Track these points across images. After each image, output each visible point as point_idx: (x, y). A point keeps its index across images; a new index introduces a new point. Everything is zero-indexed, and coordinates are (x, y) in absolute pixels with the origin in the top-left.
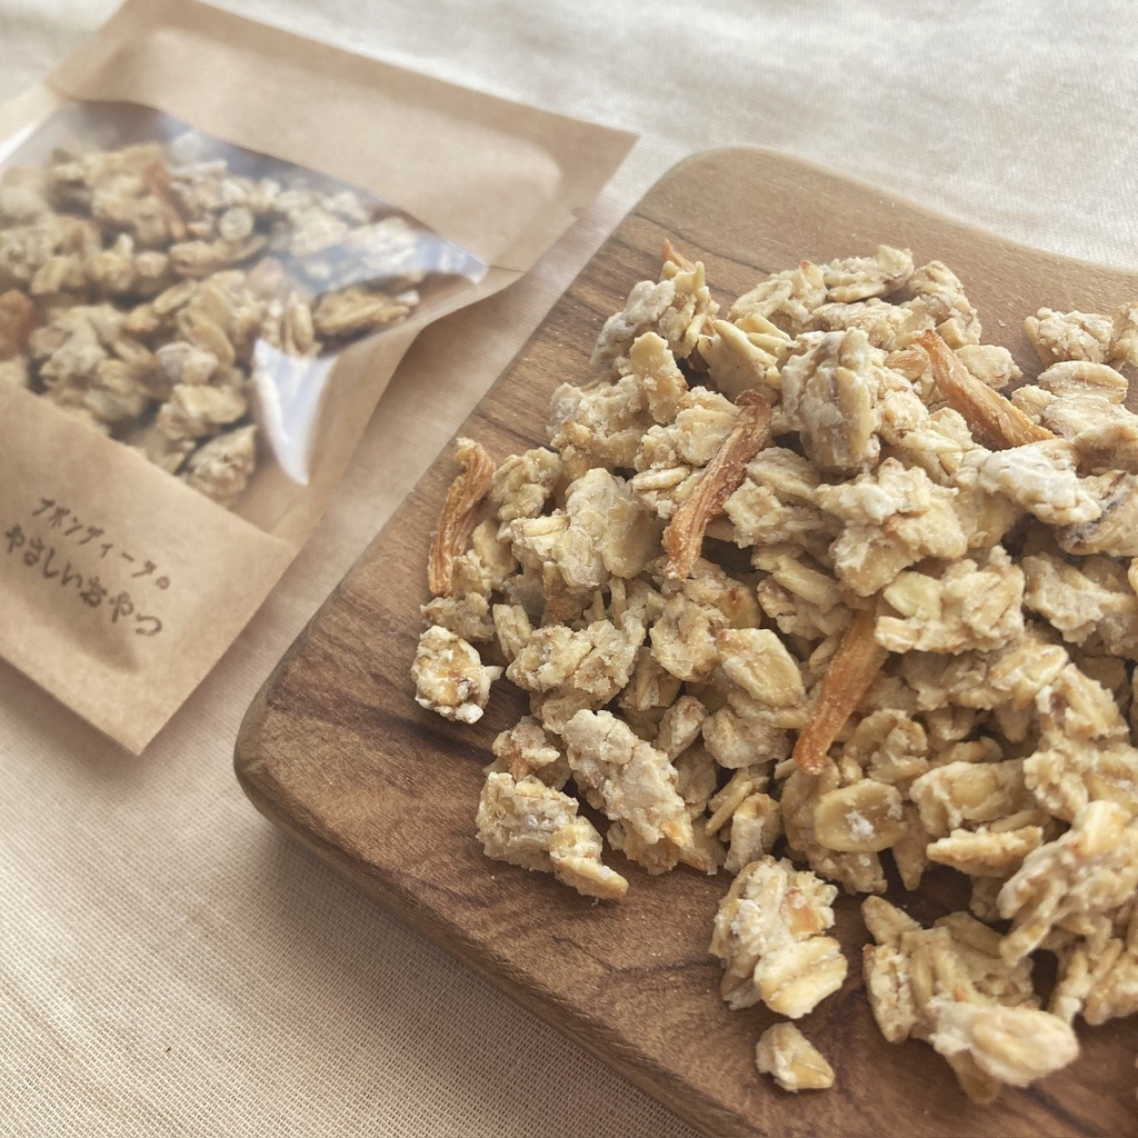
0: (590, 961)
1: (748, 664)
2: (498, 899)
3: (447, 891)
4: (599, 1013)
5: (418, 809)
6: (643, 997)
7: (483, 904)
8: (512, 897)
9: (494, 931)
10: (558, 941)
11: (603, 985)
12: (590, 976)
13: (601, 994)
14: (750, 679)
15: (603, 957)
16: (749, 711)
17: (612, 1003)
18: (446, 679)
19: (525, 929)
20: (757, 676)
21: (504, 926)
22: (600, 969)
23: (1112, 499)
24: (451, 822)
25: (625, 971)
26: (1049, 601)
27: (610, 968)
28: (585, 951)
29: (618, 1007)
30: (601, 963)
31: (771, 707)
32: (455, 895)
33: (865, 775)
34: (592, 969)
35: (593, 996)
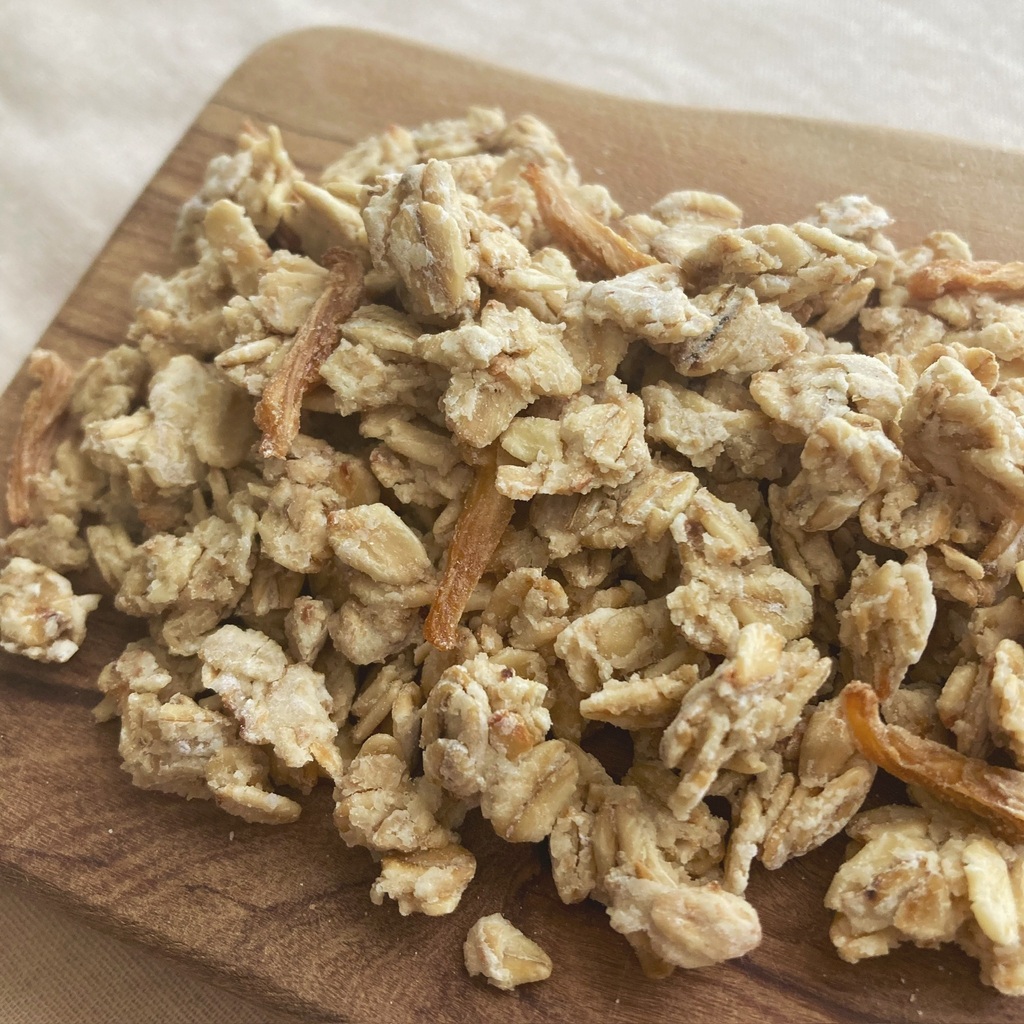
0: (230, 905)
1: (364, 545)
2: (120, 854)
3: (57, 857)
4: (245, 962)
5: (16, 769)
6: (295, 934)
7: (101, 864)
8: (135, 850)
9: (117, 891)
10: (191, 889)
11: (248, 929)
12: (232, 922)
13: (246, 940)
14: (368, 561)
15: (245, 898)
16: (374, 596)
17: (260, 948)
18: (33, 617)
19: (153, 883)
20: (375, 556)
21: (128, 884)
22: (242, 912)
23: (724, 314)
24: (57, 777)
25: (272, 909)
26: (672, 427)
27: (253, 908)
28: (224, 895)
29: (267, 951)
30: (244, 905)
31: (397, 586)
32: (69, 858)
33: (506, 643)
34: (233, 914)
35: (239, 943)
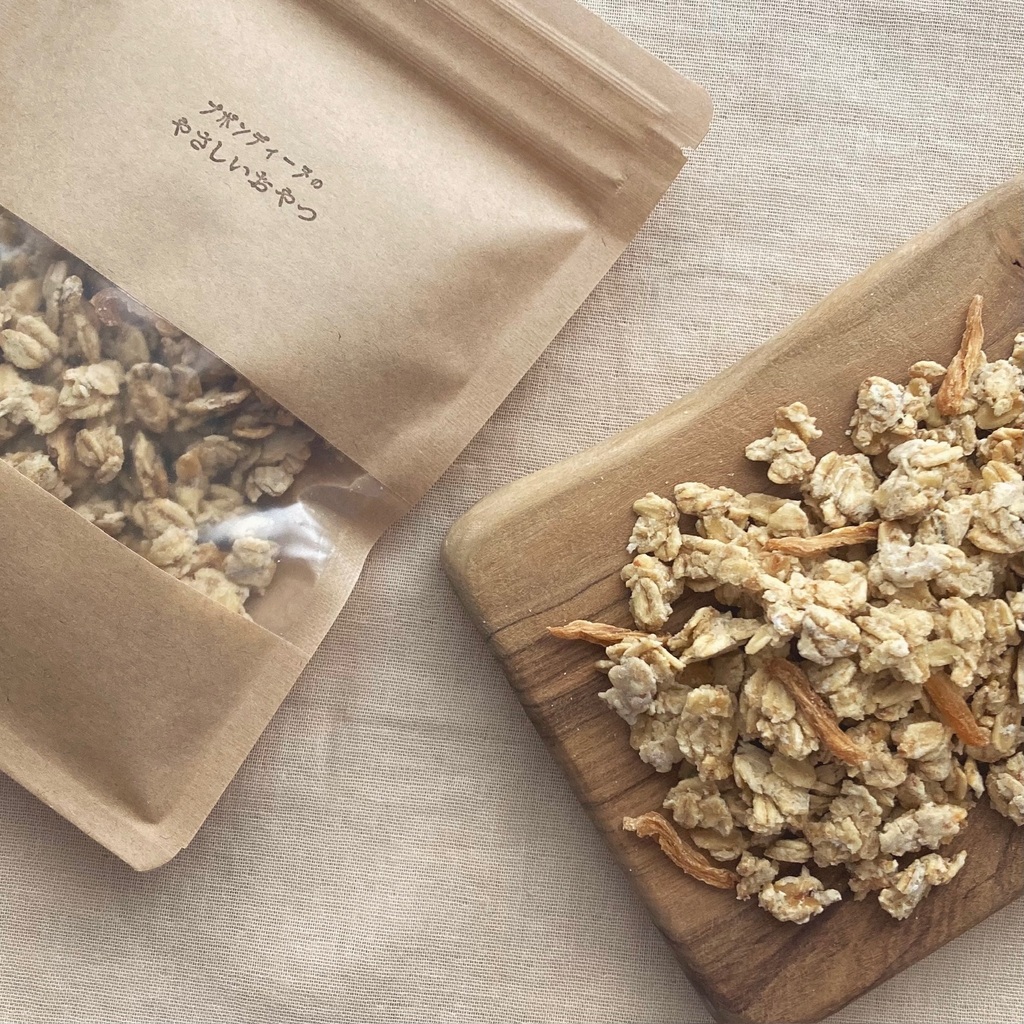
0: (983, 885)
2: (929, 919)
3: (911, 945)
4: (1011, 892)
5: (856, 945)
6: (1014, 866)
7: (928, 929)
8: (932, 912)
9: (944, 928)
10: (966, 897)
11: (998, 883)
12: (992, 888)
13: (1003, 886)
14: (927, 749)
15: (986, 877)
16: (936, 755)
17: (1010, 883)
18: (801, 902)
19: (952, 911)
20: (927, 745)
21: (945, 923)
22: (990, 881)
24: (873, 929)
25: (997, 870)
27: (993, 876)
28: (978, 885)
29: (1013, 881)
30: (989, 879)
31: (941, 744)
32: (915, 941)
33: (994, 716)
34: (989, 886)
35: (1002, 891)
